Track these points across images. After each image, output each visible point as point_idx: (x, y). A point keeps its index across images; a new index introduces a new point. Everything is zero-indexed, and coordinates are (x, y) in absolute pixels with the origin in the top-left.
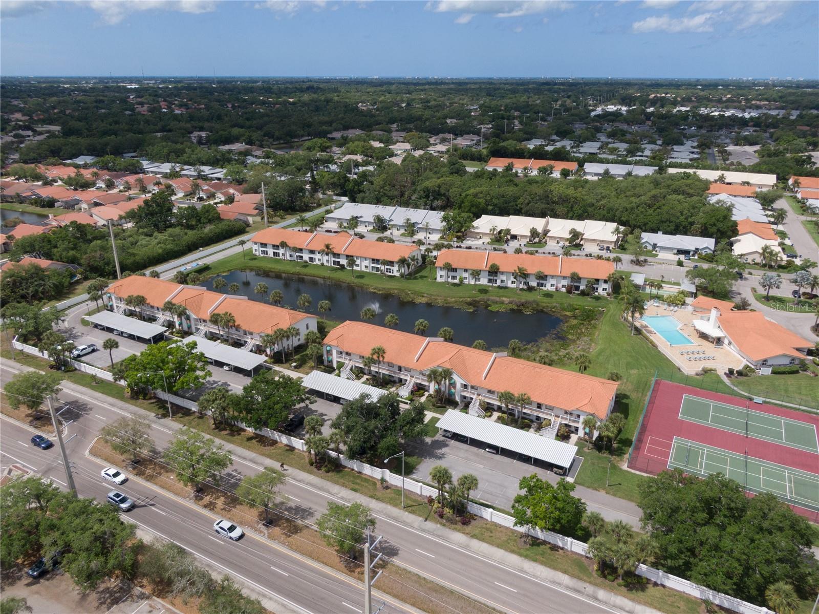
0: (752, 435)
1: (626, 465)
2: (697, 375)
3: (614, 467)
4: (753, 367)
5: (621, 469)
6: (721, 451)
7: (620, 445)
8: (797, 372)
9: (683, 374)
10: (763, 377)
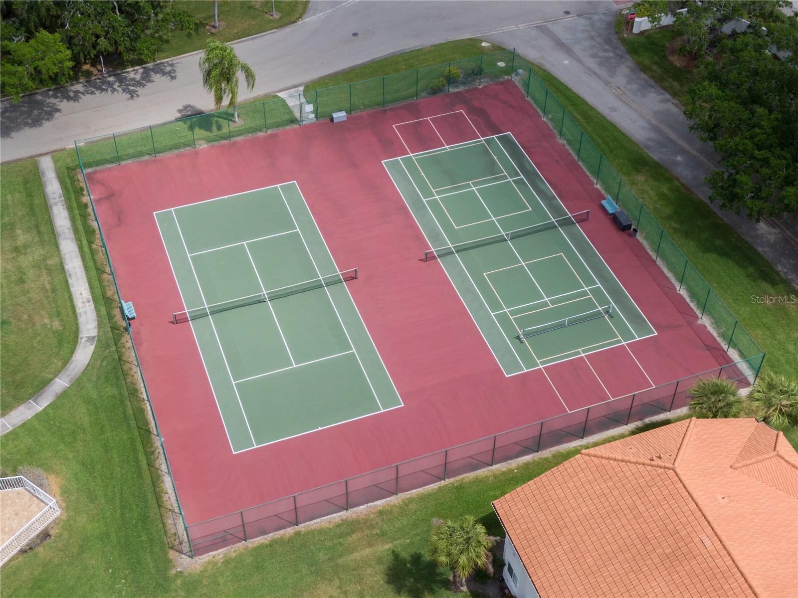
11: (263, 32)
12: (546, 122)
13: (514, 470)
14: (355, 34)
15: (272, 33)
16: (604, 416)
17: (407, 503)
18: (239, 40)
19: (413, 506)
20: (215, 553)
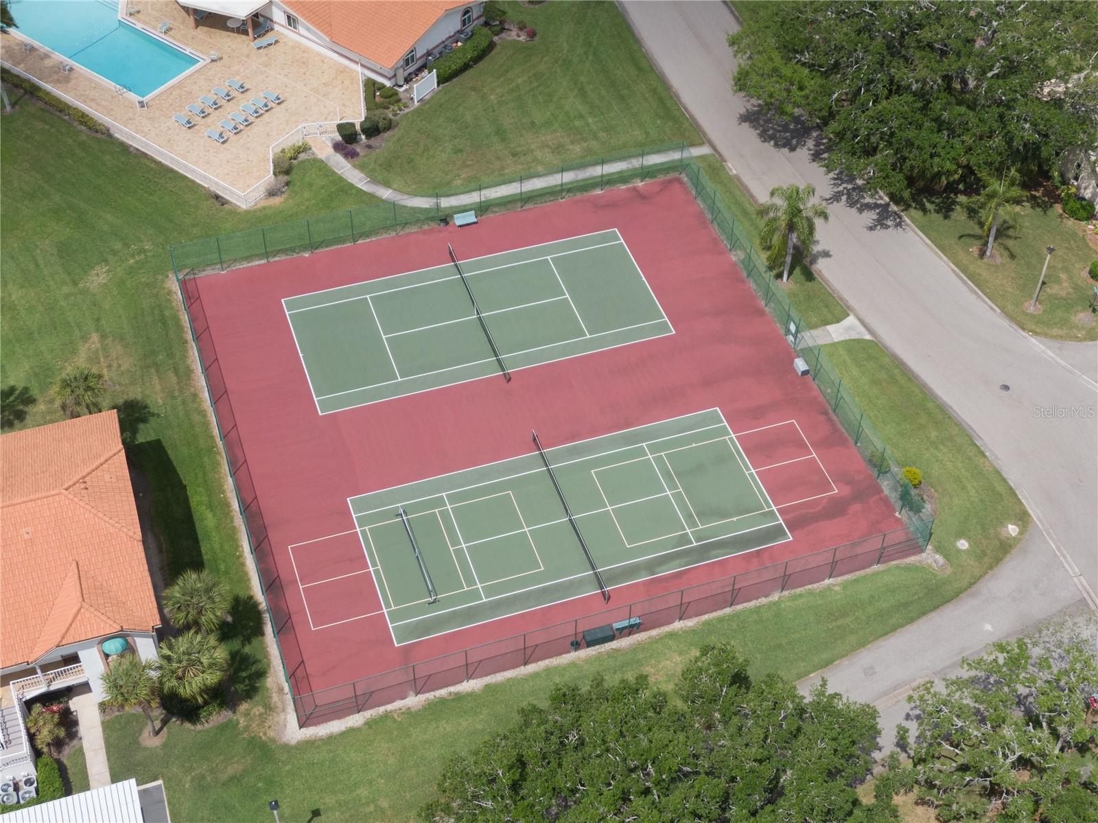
0: (519, 360)
1: (292, 718)
2: (272, 193)
3: (264, 751)
4: (388, 84)
5: (286, 747)
6: (483, 476)
7: (236, 644)
8: (491, 46)
9: (234, 212)
10: (429, 107)
11: (990, 299)
12: (822, 583)
13: (223, 494)
14: (1006, 388)
15: (991, 308)
16: (278, 576)
17: (203, 414)
18: (965, 278)
19: (197, 418)
20: (180, 293)
